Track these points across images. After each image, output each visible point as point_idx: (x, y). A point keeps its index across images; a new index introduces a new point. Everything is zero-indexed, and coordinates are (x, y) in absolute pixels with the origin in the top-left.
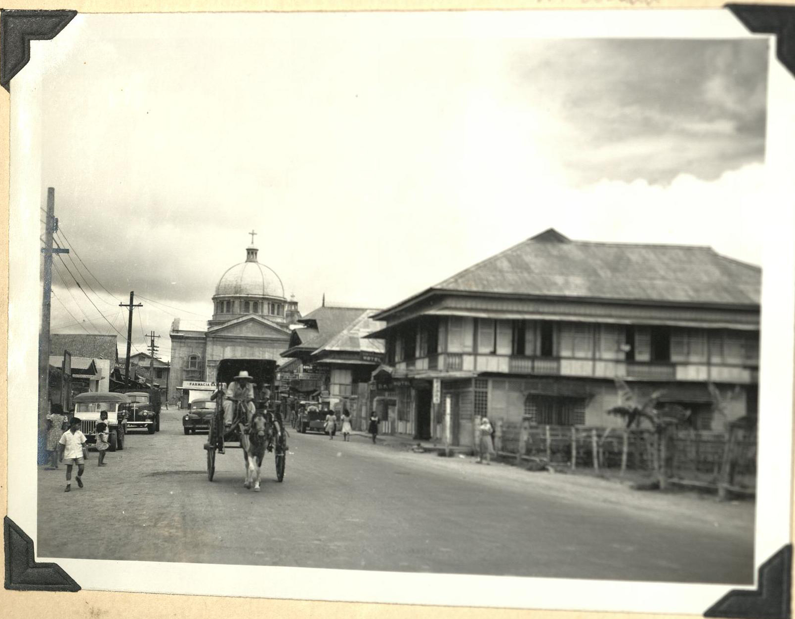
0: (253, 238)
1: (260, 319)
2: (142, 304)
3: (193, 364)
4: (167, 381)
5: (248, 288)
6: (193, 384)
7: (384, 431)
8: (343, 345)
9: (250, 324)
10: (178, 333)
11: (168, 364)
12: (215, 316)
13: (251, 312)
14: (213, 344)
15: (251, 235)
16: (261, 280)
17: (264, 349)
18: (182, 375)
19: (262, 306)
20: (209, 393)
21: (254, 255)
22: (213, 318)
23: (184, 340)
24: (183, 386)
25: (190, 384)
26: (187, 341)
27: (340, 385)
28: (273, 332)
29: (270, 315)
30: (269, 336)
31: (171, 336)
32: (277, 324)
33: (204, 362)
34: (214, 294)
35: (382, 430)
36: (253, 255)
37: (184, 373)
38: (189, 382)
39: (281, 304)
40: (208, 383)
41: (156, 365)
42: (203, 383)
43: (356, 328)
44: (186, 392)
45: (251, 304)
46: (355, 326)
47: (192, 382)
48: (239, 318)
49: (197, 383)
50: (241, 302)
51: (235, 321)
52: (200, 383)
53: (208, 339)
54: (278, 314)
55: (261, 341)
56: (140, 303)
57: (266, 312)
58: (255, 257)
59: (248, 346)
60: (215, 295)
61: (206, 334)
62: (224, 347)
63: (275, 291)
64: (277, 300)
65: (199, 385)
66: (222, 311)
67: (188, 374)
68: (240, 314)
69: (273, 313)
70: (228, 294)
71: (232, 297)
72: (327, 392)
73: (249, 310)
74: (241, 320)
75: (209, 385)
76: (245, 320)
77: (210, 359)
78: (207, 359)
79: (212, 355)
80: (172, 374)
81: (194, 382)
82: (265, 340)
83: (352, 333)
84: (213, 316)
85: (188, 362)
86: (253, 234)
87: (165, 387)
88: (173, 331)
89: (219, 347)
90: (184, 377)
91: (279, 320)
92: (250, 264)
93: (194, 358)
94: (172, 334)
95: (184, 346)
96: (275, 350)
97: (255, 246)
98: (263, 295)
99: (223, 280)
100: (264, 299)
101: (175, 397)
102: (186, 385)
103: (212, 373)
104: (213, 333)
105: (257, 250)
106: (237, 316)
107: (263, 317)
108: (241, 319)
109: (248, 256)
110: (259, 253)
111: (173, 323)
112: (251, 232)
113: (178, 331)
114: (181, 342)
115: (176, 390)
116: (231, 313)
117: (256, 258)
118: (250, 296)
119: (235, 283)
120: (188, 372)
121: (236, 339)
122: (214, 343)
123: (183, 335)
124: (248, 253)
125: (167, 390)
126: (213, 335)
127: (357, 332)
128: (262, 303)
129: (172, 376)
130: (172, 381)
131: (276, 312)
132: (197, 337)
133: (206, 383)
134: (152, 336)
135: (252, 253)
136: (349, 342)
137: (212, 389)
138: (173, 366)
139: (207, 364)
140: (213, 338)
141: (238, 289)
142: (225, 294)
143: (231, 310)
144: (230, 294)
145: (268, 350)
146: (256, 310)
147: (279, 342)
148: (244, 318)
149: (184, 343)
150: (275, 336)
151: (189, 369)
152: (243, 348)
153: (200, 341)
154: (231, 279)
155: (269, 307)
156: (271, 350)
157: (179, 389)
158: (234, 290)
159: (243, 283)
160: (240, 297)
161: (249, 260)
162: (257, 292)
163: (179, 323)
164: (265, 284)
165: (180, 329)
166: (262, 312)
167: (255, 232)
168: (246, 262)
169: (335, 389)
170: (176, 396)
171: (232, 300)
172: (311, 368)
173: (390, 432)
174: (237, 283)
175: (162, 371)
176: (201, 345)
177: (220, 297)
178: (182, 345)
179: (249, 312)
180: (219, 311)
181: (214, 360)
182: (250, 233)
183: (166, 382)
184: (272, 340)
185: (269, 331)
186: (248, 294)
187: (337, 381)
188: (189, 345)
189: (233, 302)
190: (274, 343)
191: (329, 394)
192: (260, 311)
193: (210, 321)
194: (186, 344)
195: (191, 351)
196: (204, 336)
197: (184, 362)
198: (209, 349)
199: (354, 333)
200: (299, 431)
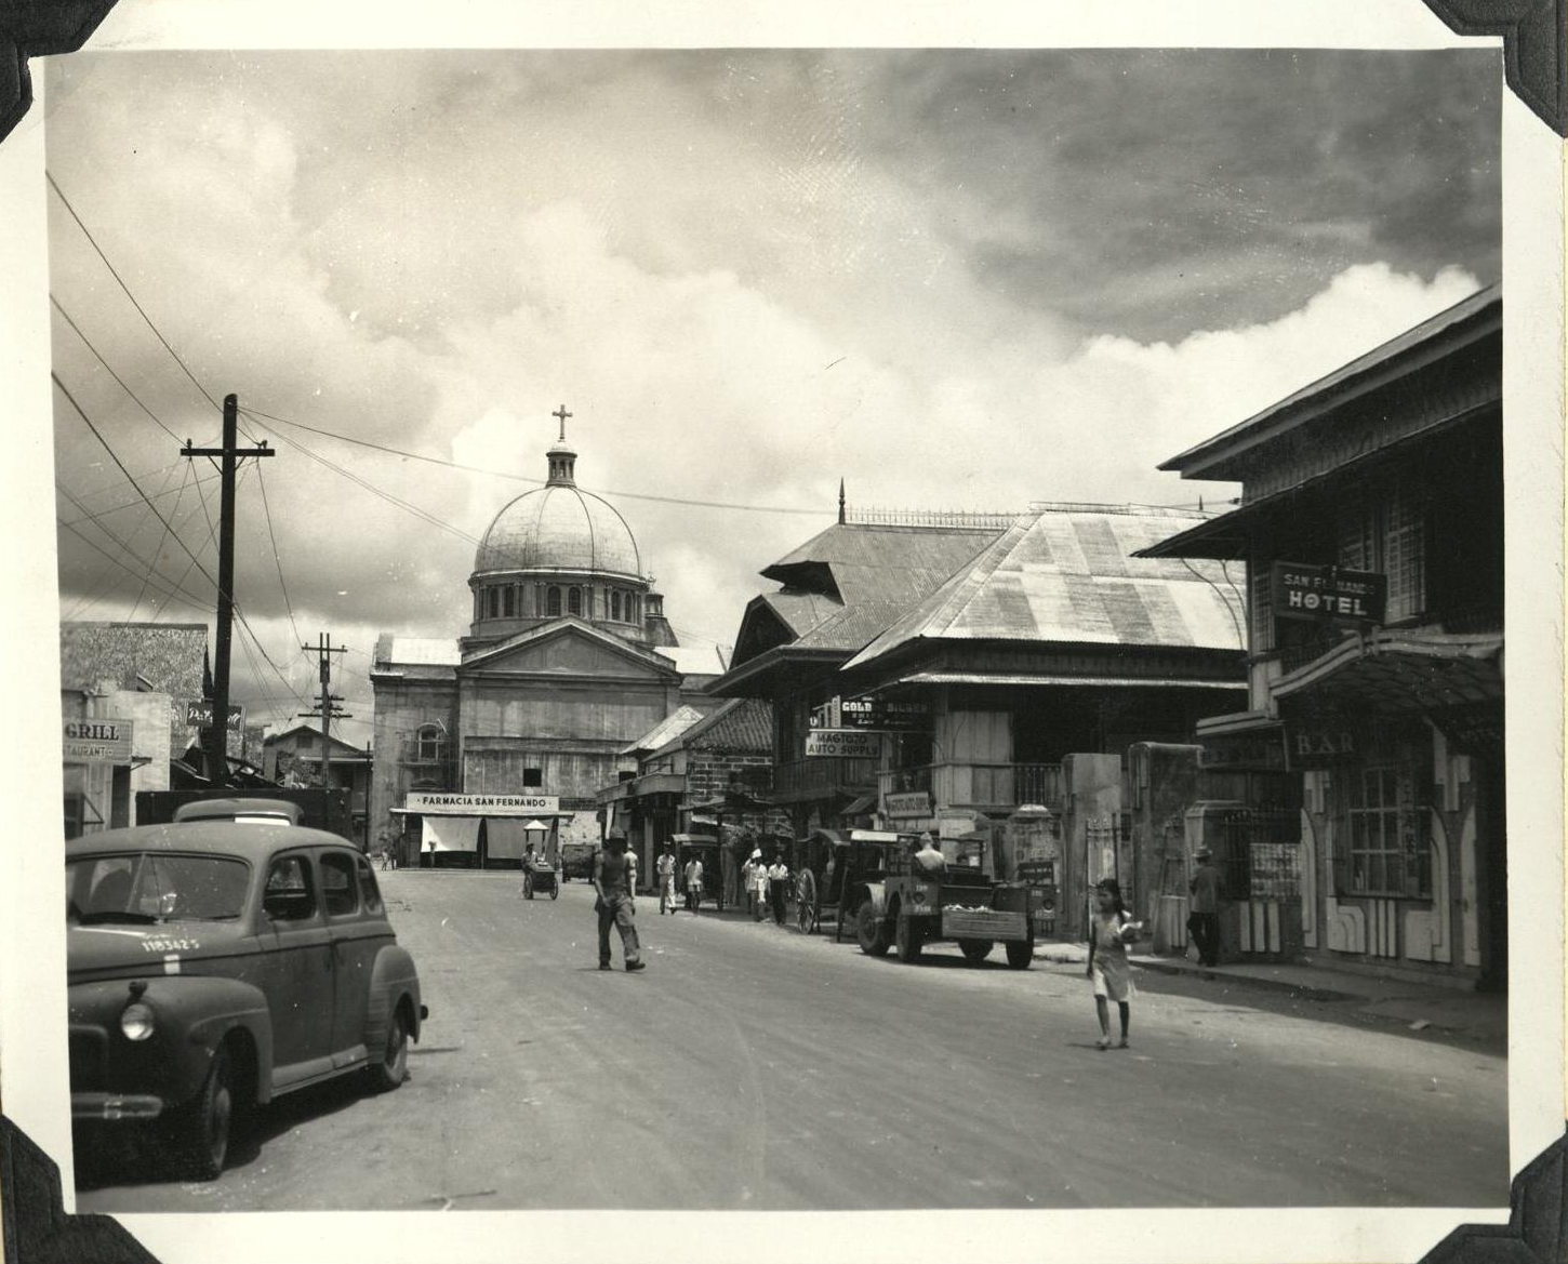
0: (562, 426)
1: (588, 630)
2: (268, 447)
3: (428, 750)
4: (367, 794)
5: (555, 552)
6: (432, 801)
7: (1246, 946)
8: (979, 620)
9: (565, 644)
10: (389, 670)
11: (367, 754)
12: (476, 627)
13: (565, 613)
14: (477, 697)
15: (558, 418)
16: (586, 532)
17: (600, 707)
18: (400, 781)
19: (591, 598)
20: (472, 823)
21: (567, 468)
22: (473, 632)
23: (403, 690)
24: (408, 807)
25: (425, 800)
26: (413, 689)
27: (975, 766)
28: (620, 664)
29: (610, 620)
30: (611, 674)
31: (373, 678)
32: (630, 642)
33: (455, 745)
34: (473, 570)
35: (1237, 942)
36: (564, 469)
37: (408, 775)
38: (421, 796)
39: (633, 591)
40: (467, 797)
41: (336, 757)
42: (455, 796)
43: (1008, 560)
44: (415, 821)
45: (565, 592)
46: (1003, 554)
47: (429, 796)
48: (537, 628)
49: (442, 796)
50: (538, 587)
51: (529, 636)
52: (450, 796)
53: (463, 683)
54: (628, 619)
55: (592, 687)
56: (265, 443)
57: (599, 613)
58: (568, 474)
59: (560, 700)
60: (476, 573)
61: (457, 669)
62: (503, 701)
63: (619, 558)
64: (625, 581)
65: (446, 801)
66: (494, 614)
67: (417, 776)
68: (538, 620)
69: (616, 616)
70: (508, 569)
71: (518, 574)
72: (925, 795)
73: (560, 611)
74: (541, 632)
75: (470, 801)
76: (551, 633)
77: (470, 734)
78: (462, 735)
79: (474, 727)
80: (379, 779)
81: (435, 796)
82: (603, 683)
83: (998, 580)
84: (472, 626)
85: (416, 745)
86: (563, 415)
87: (363, 811)
88: (379, 665)
89: (491, 704)
90: (407, 785)
91: (631, 634)
92: (558, 492)
93: (429, 733)
94: (376, 673)
95: (406, 705)
96: (626, 708)
97: (567, 446)
98: (593, 570)
99: (495, 532)
100: (593, 578)
101: (386, 836)
102: (414, 804)
103: (477, 769)
104: (477, 667)
105: (575, 456)
106: (532, 624)
107: (594, 625)
108: (541, 629)
109: (551, 472)
110: (577, 464)
111: (377, 645)
112: (558, 410)
113: (389, 666)
114: (397, 695)
115: (387, 816)
116: (517, 617)
117: (572, 476)
118: (560, 571)
119: (523, 540)
120: (416, 770)
121: (534, 681)
122: (479, 694)
123: (401, 674)
124: (553, 465)
125: (367, 820)
126: (475, 674)
127: (1016, 574)
128: (591, 590)
129: (377, 783)
130: (379, 795)
131: (623, 614)
132: (435, 681)
133: (462, 797)
134: (321, 649)
135: (561, 464)
136: (996, 609)
137: (479, 813)
138: (379, 757)
139: (462, 746)
140: (476, 679)
141: (530, 555)
142: (501, 569)
143: (516, 610)
144: (512, 569)
145: (610, 708)
146: (575, 609)
147: (635, 689)
148: (551, 629)
149: (406, 695)
150: (626, 673)
151: (420, 763)
152: (548, 704)
153: (445, 690)
154: (512, 528)
155: (606, 598)
156: (617, 708)
157: (397, 813)
158: (521, 559)
159: (542, 541)
160: (536, 576)
161: (552, 483)
162: (579, 564)
163: (391, 645)
164: (596, 541)
165: (394, 660)
166: (591, 612)
167: (567, 411)
168: (548, 486)
169: (953, 784)
170: (389, 834)
171: (517, 584)
172: (868, 707)
173: (1275, 946)
174: (528, 539)
175: (355, 771)
176: (447, 701)
177: (488, 577)
178: (402, 700)
179: (559, 614)
180: (487, 613)
181: (479, 735)
182: (555, 414)
183: (364, 799)
184: (618, 684)
185: (612, 659)
186: (556, 568)
187: (962, 754)
188: (418, 699)
189: (521, 587)
190: (622, 692)
191: (933, 803)
192: (585, 609)
193: (466, 638)
194: (409, 700)
195: (422, 718)
196: (454, 678)
197: (405, 743)
198: (468, 708)
199: (1007, 581)
200: (867, 952)
